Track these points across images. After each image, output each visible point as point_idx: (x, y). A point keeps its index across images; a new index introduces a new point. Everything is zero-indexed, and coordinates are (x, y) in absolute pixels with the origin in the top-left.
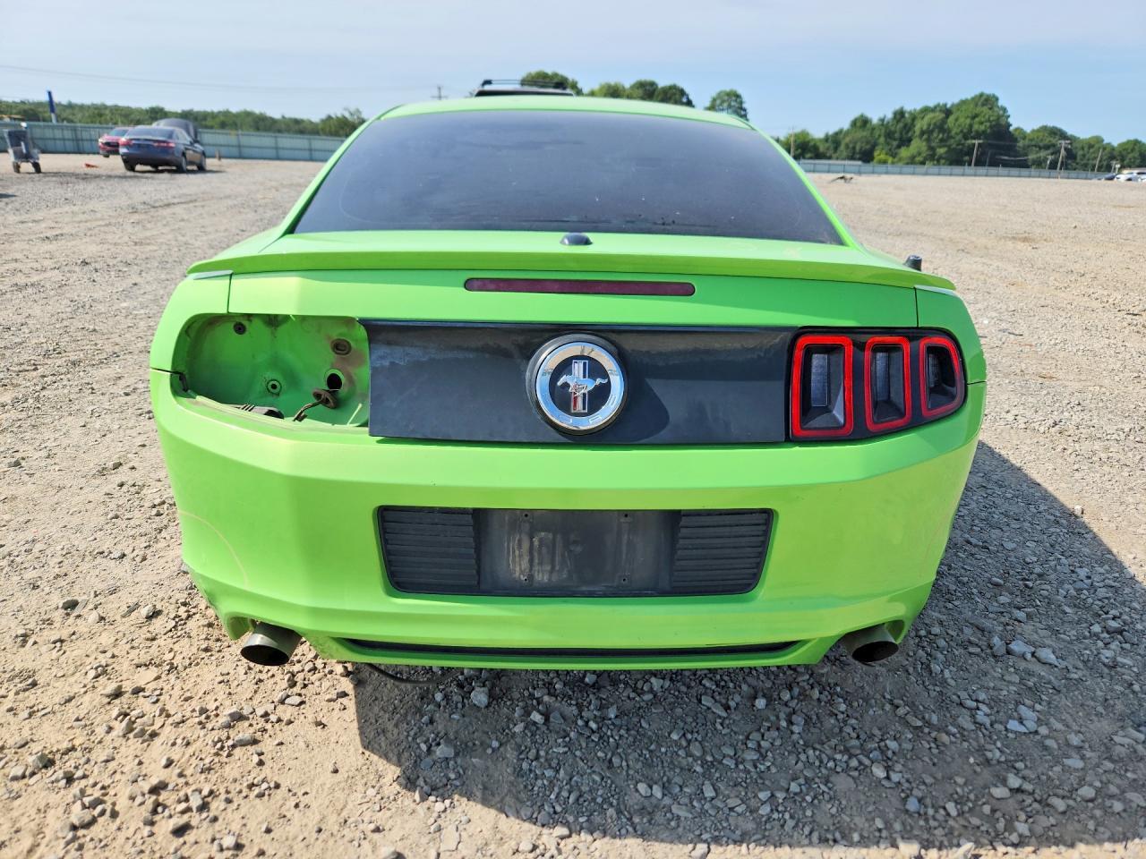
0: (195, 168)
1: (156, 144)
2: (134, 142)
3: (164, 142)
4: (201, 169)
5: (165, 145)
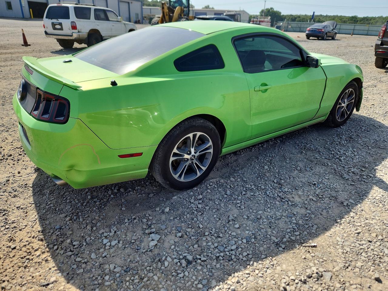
0: (331, 38)
1: (318, 30)
2: (311, 29)
3: (320, 29)
4: (333, 39)
5: (320, 30)
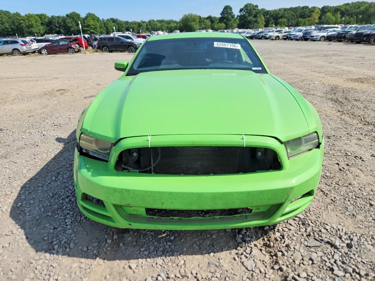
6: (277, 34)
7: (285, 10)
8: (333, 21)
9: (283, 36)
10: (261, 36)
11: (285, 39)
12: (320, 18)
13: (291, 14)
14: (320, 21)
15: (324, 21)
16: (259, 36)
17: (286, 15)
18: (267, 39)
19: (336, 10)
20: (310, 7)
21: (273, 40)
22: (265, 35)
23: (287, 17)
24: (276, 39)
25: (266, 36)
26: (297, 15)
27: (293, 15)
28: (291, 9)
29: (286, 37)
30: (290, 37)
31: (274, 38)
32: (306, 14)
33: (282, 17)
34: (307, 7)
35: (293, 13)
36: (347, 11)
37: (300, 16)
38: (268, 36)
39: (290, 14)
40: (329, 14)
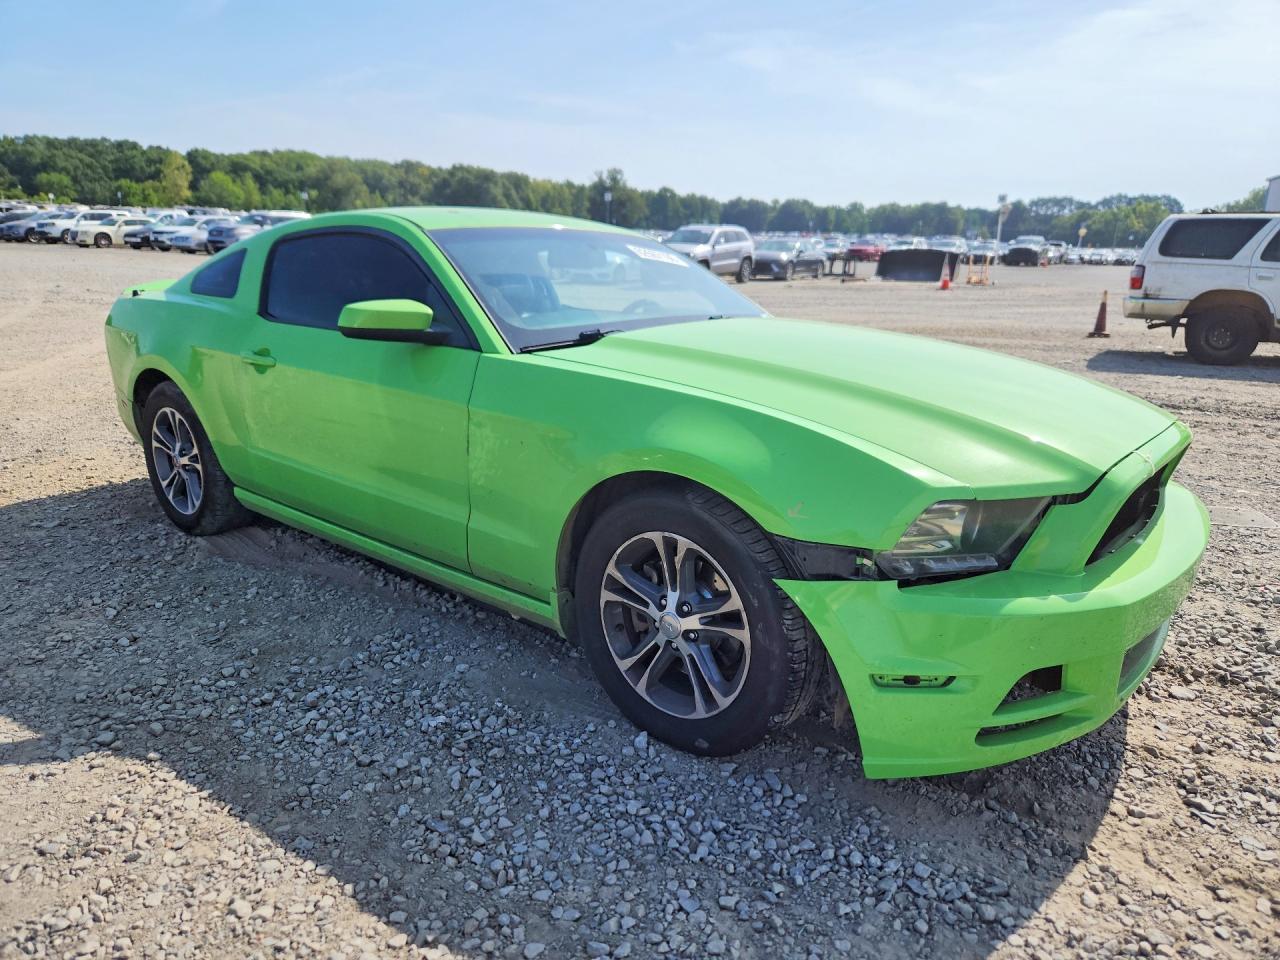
6: (96, 227)
7: (51, 143)
8: (238, 198)
9: (127, 235)
10: (22, 232)
11: (136, 246)
12: (193, 186)
13: (81, 161)
14: (198, 194)
15: (210, 198)
16: (10, 228)
17: (61, 163)
18: (53, 241)
19: (237, 167)
20: (145, 147)
21: (87, 246)
22: (41, 225)
23: (64, 170)
24: (97, 244)
25: (46, 229)
26: (104, 168)
27: (89, 166)
28: (72, 143)
29: (139, 240)
30: (156, 240)
31: (90, 241)
32: (137, 167)
33: (45, 166)
34: (134, 146)
35: (88, 160)
36: (269, 172)
37: (115, 170)
38: (55, 233)
39: (78, 162)
40: (218, 176)
